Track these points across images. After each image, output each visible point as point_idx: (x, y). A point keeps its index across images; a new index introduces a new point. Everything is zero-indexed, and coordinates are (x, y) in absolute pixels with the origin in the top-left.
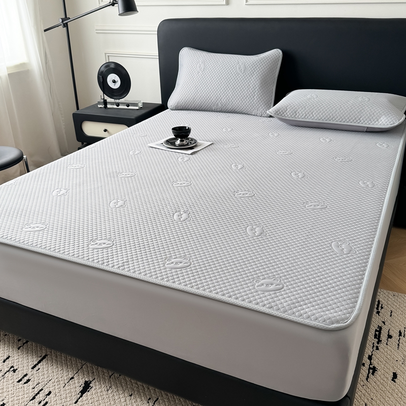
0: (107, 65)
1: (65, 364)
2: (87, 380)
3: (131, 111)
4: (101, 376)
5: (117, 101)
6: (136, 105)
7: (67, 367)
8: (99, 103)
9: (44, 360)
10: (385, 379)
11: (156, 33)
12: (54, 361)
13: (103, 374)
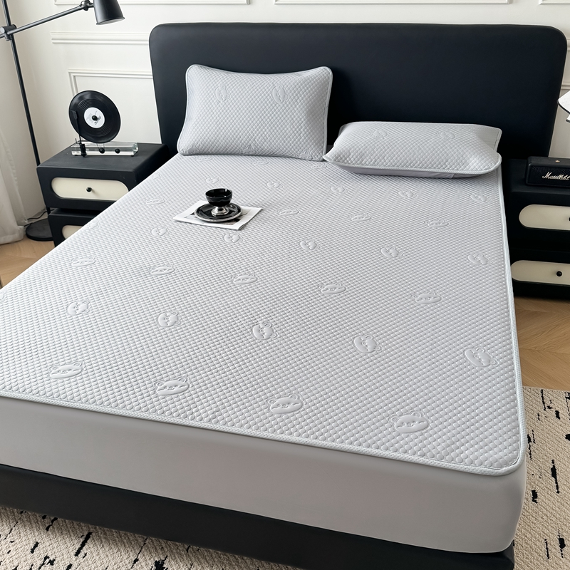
0: (82, 95)
1: (120, 542)
2: (157, 560)
4: (174, 551)
5: (101, 145)
6: (128, 149)
7: (125, 546)
9: (88, 541)
11: (148, 43)
12: (103, 540)
13: (176, 548)
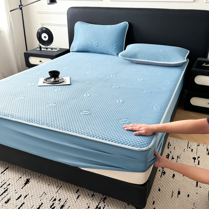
0: (42, 29)
2: (28, 178)
3: (53, 52)
4: (35, 176)
5: (47, 47)
6: (56, 49)
7: (18, 173)
8: (37, 48)
9: (7, 170)
10: (169, 177)
11: (67, 14)
12: (12, 170)
